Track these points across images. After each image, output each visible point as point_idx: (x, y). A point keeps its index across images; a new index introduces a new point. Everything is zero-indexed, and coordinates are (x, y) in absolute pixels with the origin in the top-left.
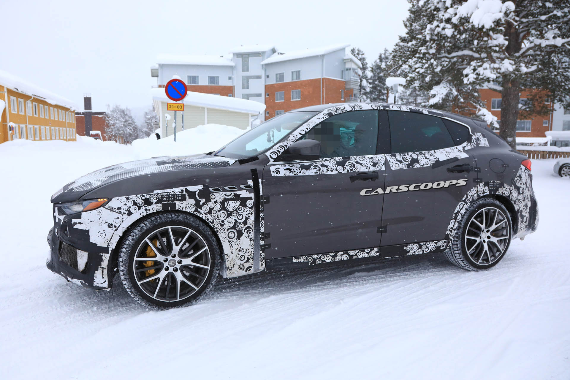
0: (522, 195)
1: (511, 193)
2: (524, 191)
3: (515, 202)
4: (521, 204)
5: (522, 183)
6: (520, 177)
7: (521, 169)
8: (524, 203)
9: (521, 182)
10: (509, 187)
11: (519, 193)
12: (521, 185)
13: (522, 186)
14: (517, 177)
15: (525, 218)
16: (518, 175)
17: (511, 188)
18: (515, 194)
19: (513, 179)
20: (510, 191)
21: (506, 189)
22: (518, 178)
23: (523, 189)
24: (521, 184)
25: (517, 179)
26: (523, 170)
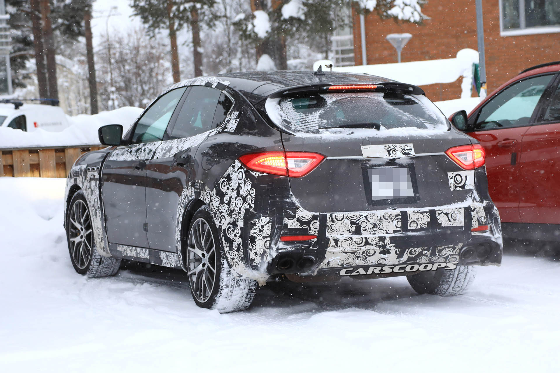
0: (226, 206)
1: (211, 200)
2: (232, 200)
3: (215, 213)
4: (223, 220)
5: (230, 188)
6: (229, 178)
7: (234, 167)
8: (228, 219)
9: (228, 186)
10: (210, 191)
11: (222, 202)
12: (227, 191)
13: (230, 193)
14: (224, 177)
15: (235, 245)
16: (226, 175)
17: (212, 193)
18: (216, 202)
19: (217, 181)
20: (211, 196)
21: (207, 193)
22: (224, 179)
23: (230, 198)
24: (228, 189)
25: (224, 181)
26: (236, 168)
